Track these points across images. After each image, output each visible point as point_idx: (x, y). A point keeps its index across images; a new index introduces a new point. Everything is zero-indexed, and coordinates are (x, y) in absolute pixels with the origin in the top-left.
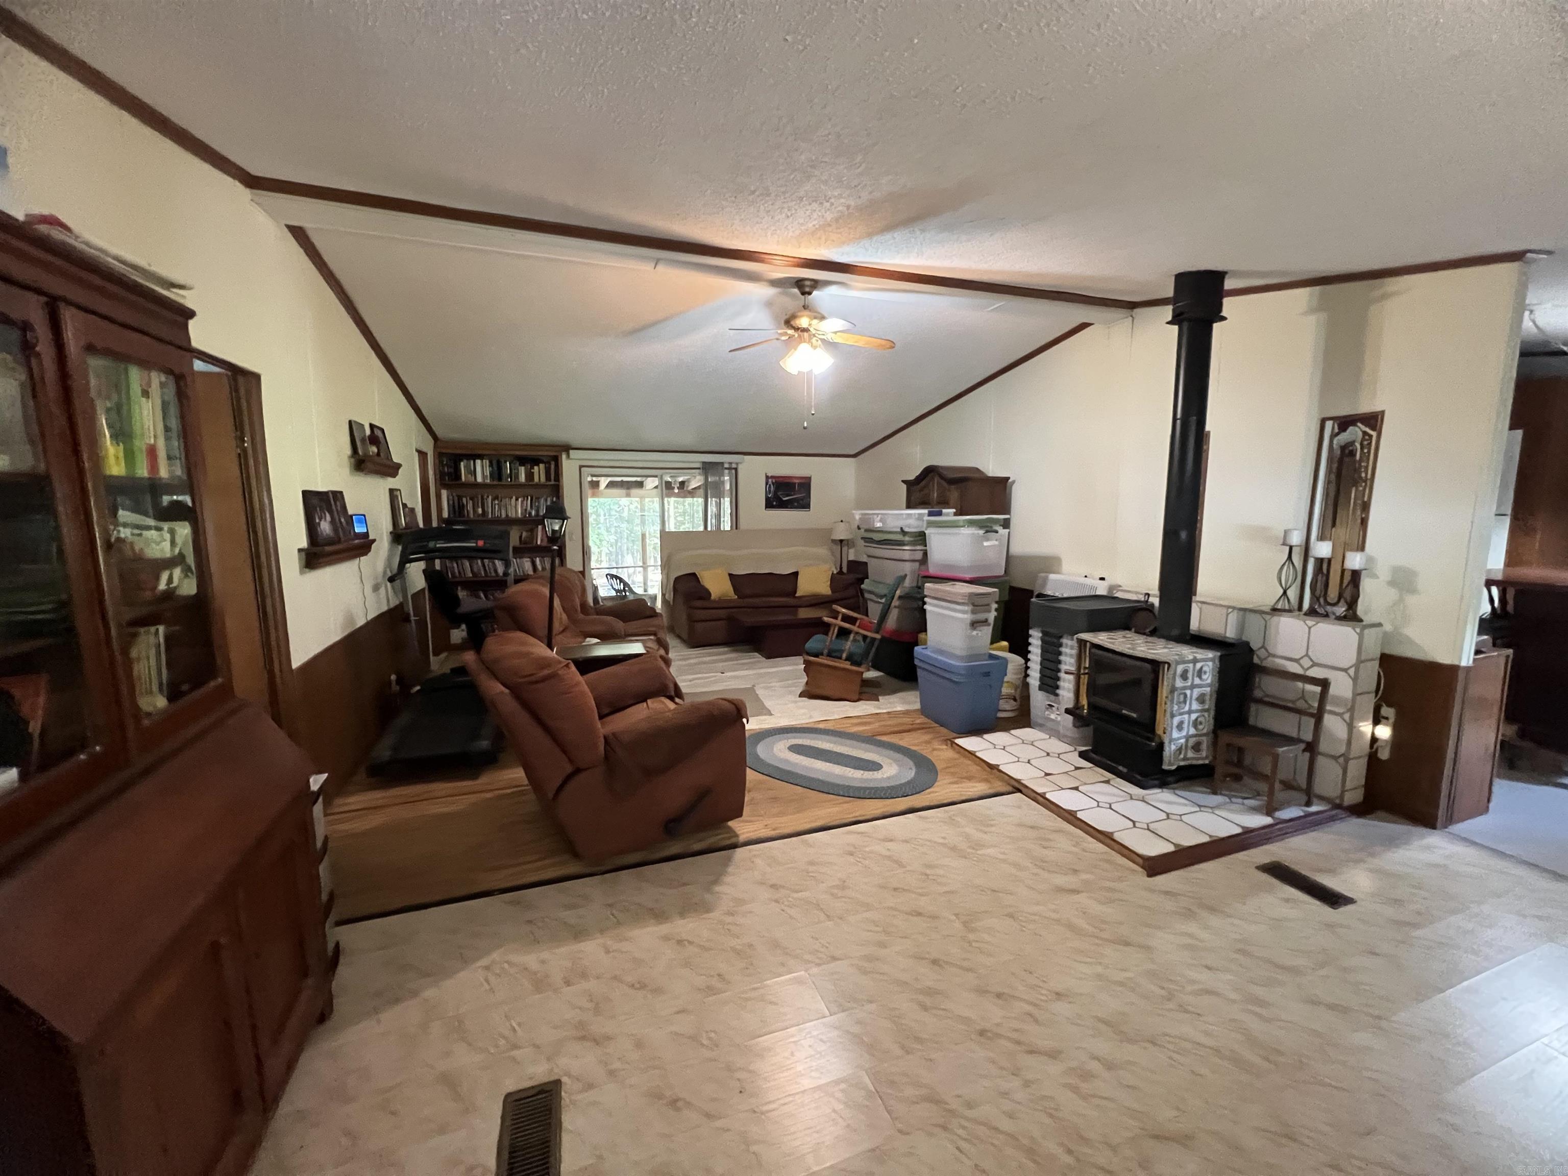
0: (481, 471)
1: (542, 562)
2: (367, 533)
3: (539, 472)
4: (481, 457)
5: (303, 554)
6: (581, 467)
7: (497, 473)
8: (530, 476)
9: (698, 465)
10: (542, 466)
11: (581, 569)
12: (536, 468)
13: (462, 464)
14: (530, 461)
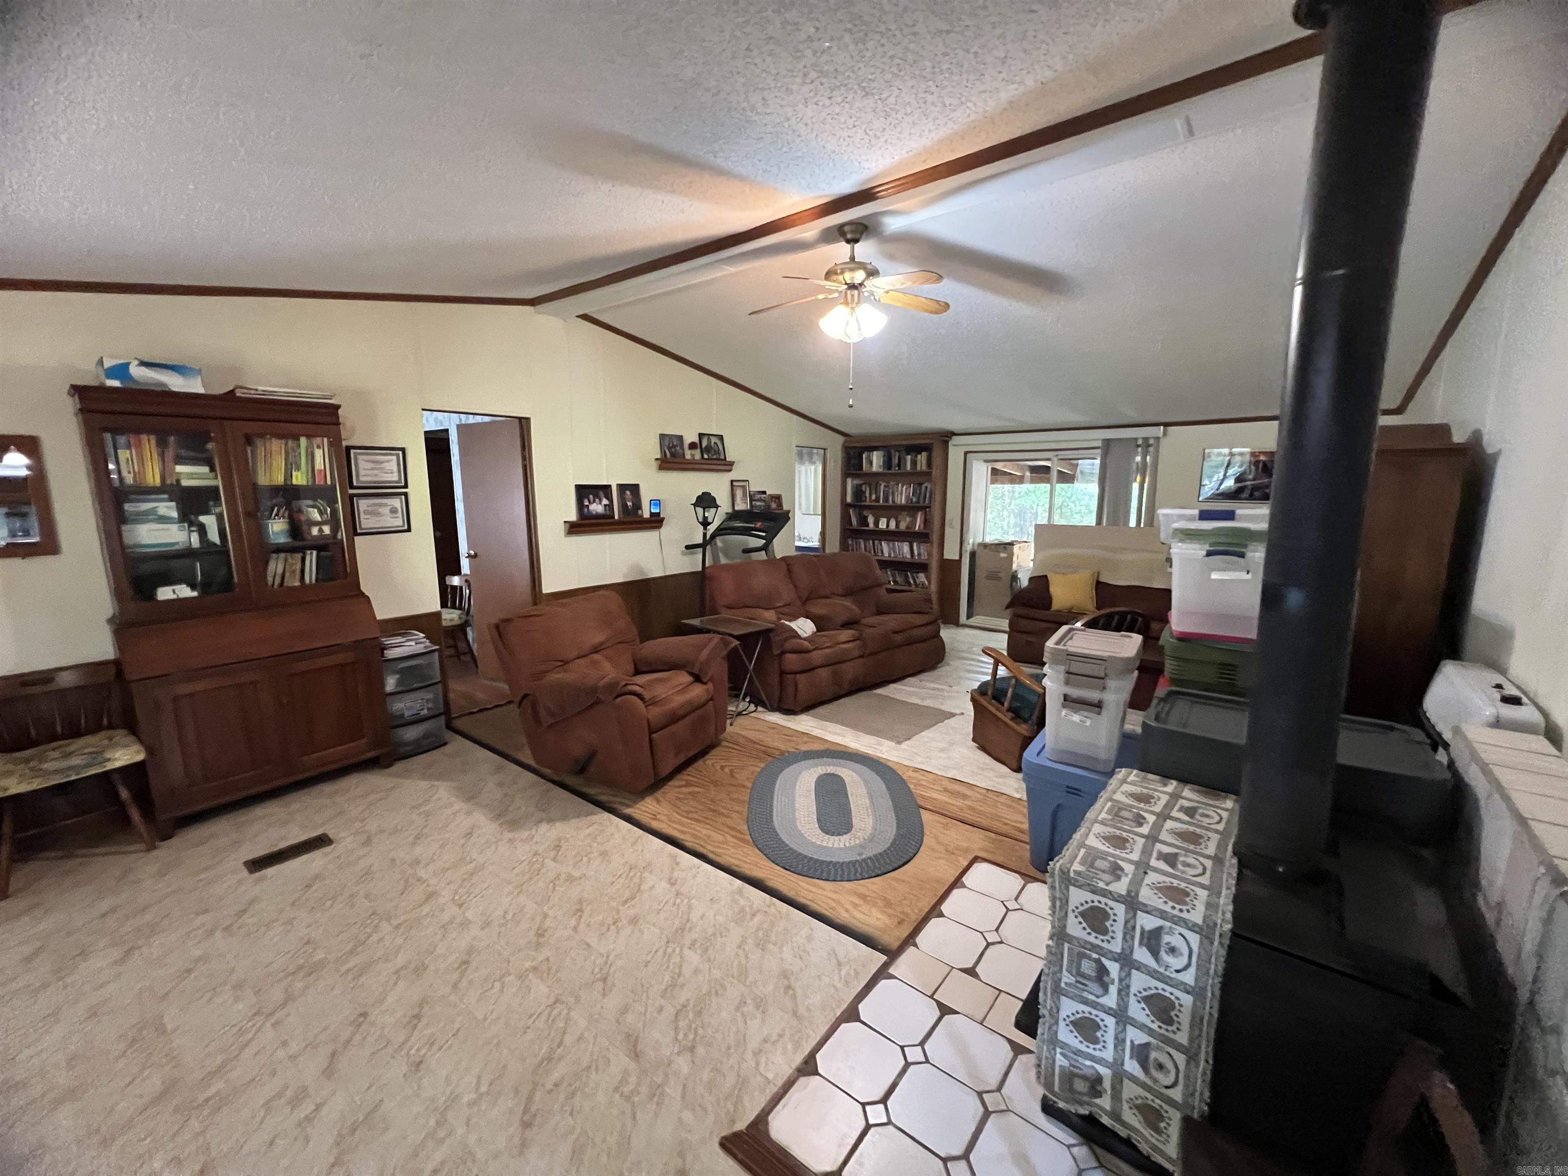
0: (876, 461)
1: (919, 548)
2: (659, 513)
3: (922, 458)
4: (876, 448)
5: (568, 525)
6: (966, 453)
7: (888, 464)
8: (914, 463)
9: (1099, 444)
10: (924, 454)
11: (957, 558)
12: (919, 456)
13: (864, 456)
14: (915, 449)
